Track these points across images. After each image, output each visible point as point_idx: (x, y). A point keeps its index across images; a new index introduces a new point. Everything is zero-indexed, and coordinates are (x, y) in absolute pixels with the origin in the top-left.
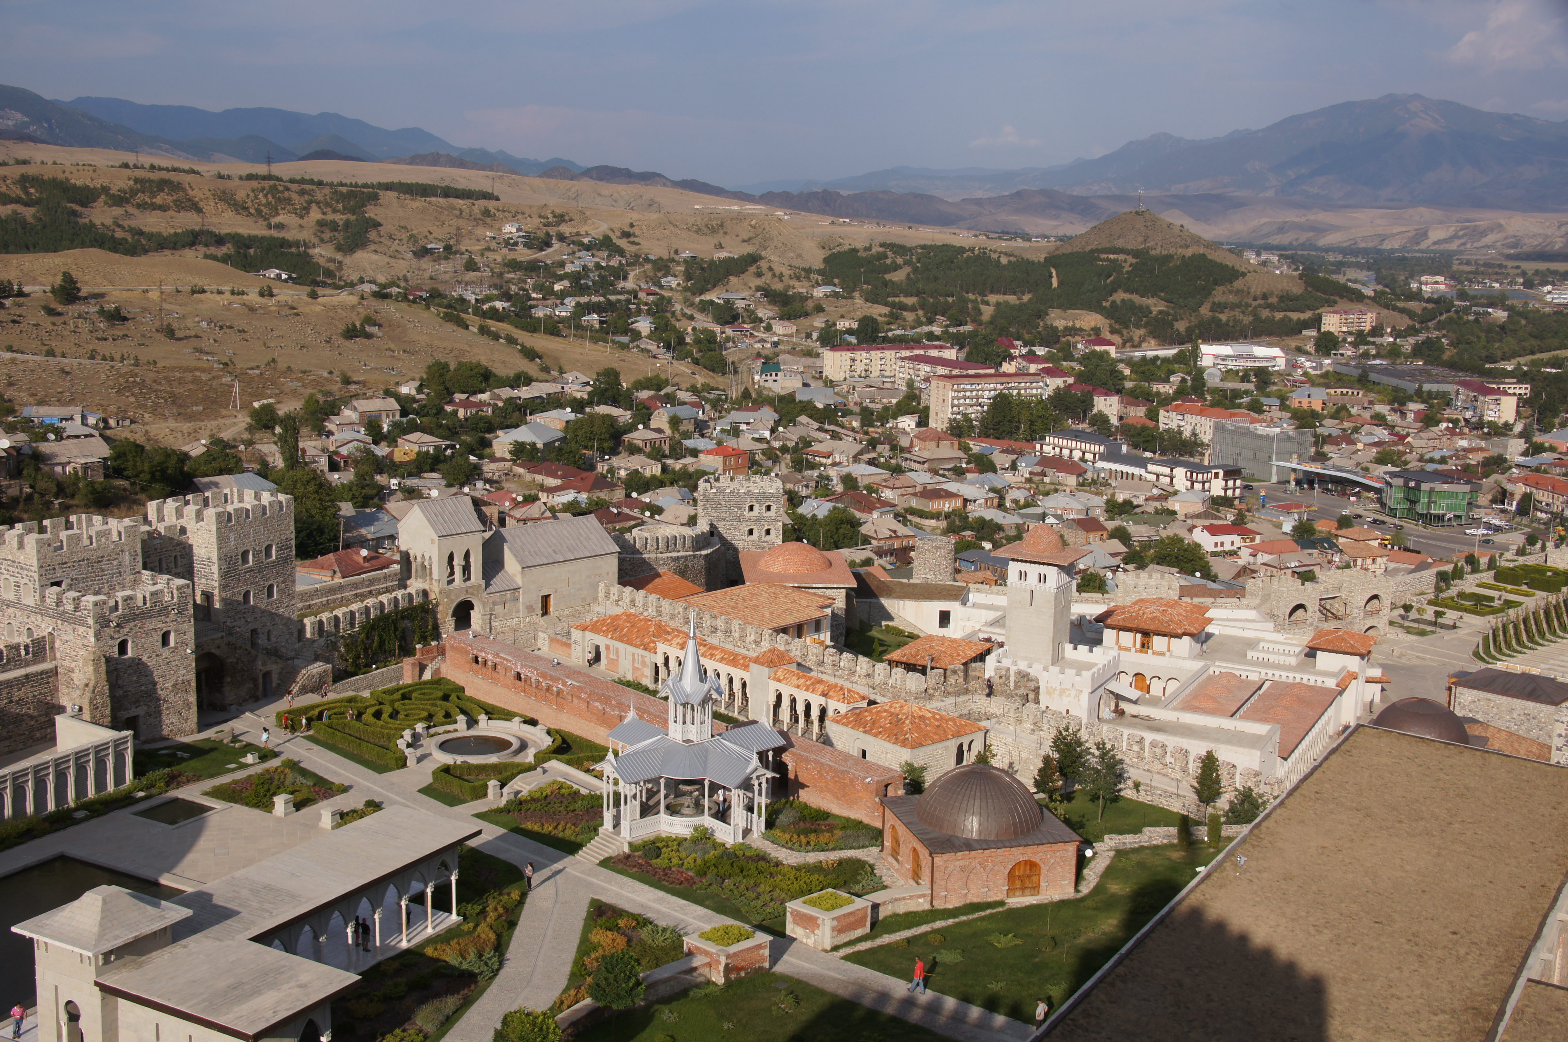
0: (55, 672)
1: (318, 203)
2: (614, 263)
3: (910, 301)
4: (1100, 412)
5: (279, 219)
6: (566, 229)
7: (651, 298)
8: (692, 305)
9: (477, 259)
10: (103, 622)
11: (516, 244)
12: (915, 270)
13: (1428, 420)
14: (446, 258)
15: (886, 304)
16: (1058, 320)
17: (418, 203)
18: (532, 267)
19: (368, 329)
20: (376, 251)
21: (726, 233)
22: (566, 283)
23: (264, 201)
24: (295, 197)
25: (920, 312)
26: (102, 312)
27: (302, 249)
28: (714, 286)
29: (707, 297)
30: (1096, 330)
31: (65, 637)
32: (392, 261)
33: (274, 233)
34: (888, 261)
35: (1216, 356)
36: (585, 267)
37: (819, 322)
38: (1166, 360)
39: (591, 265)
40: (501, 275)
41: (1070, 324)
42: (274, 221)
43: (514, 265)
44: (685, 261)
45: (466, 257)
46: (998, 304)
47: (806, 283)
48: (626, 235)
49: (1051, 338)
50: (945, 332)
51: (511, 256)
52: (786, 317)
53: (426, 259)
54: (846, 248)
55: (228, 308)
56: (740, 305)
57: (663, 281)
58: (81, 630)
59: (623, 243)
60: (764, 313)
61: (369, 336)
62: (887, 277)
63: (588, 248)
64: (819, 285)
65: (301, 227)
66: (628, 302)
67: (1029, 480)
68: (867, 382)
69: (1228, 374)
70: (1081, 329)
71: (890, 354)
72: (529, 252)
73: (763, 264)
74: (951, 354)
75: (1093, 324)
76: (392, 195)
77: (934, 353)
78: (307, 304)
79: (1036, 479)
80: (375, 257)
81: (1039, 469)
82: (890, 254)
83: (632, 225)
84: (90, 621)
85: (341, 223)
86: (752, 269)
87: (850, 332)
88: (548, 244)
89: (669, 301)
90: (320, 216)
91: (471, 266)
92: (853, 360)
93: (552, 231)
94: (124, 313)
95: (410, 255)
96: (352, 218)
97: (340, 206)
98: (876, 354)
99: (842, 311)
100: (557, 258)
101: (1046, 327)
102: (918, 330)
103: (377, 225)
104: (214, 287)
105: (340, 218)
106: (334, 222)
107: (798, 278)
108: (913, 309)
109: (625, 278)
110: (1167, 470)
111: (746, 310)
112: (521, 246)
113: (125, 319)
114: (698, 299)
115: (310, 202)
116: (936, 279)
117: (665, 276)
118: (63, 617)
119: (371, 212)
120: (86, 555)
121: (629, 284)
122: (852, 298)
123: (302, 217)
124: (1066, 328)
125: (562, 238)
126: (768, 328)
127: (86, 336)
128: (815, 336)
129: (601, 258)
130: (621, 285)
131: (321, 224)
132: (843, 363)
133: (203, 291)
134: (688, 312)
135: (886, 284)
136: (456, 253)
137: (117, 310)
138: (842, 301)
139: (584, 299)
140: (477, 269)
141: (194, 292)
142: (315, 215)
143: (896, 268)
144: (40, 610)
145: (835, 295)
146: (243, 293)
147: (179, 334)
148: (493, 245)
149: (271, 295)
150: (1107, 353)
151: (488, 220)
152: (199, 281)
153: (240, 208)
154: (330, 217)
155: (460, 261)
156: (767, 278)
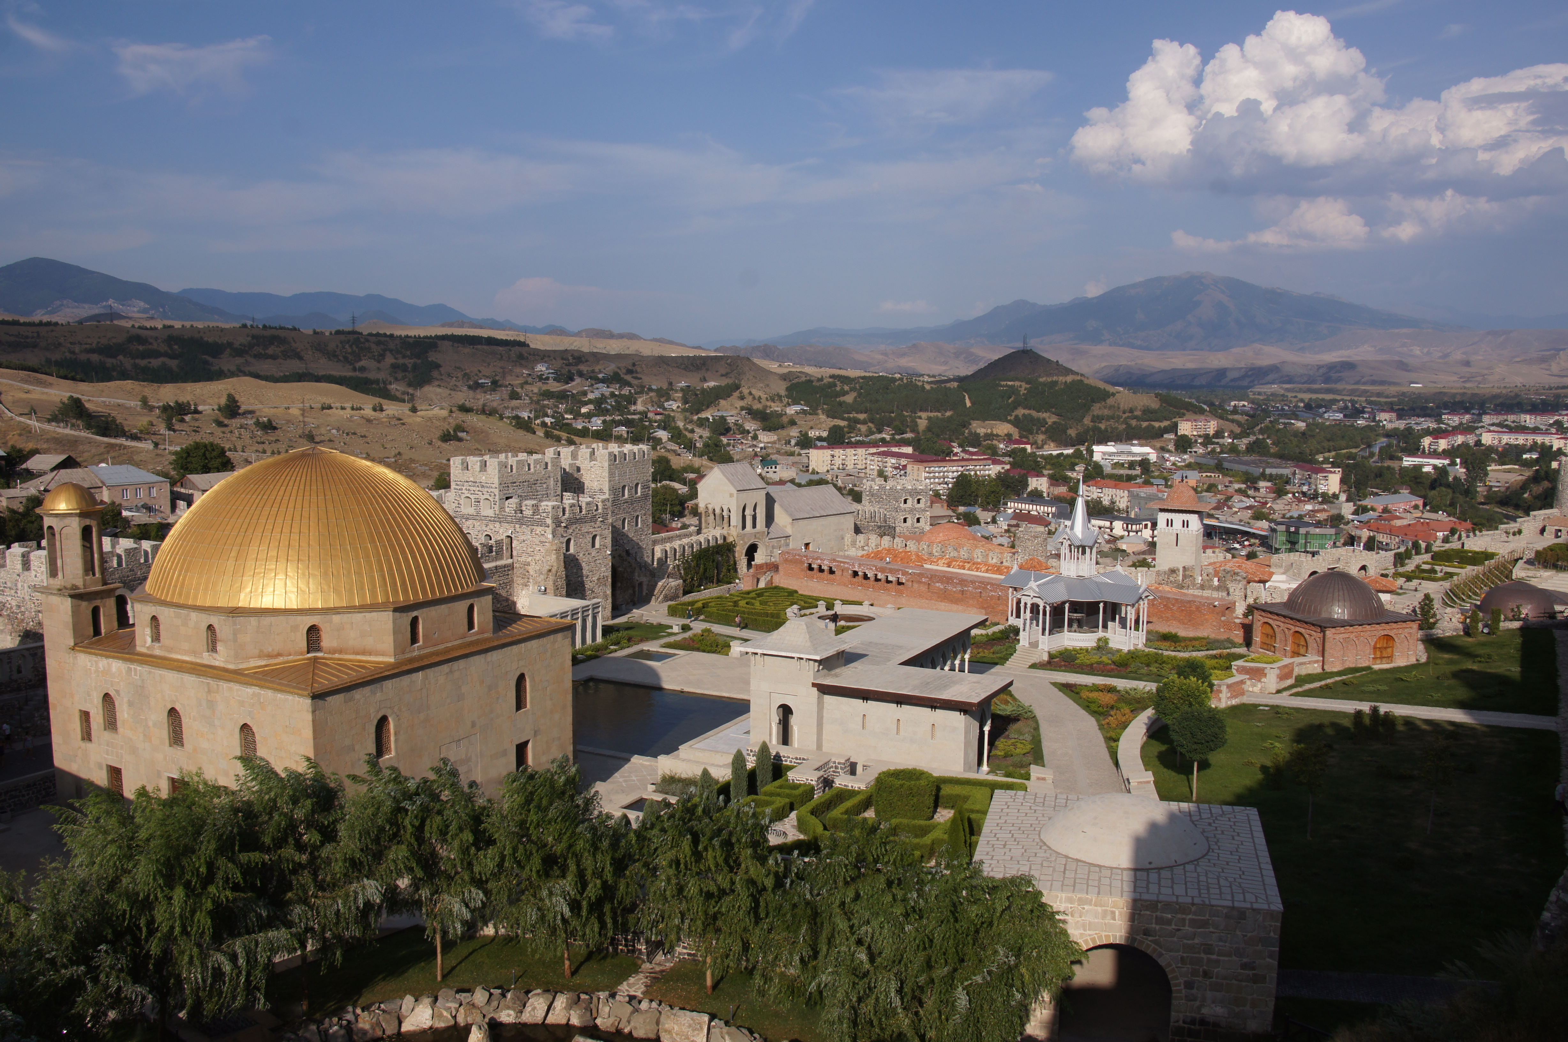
0: (511, 567)
1: (391, 351)
2: (626, 391)
3: (862, 416)
4: (1036, 489)
5: (362, 363)
6: (583, 368)
7: (658, 417)
8: (691, 421)
9: (519, 390)
10: (557, 522)
11: (547, 378)
12: (860, 395)
13: (1280, 492)
14: (494, 390)
15: (843, 419)
16: (980, 428)
17: (468, 350)
18: (562, 396)
19: (460, 434)
20: (439, 386)
21: (707, 370)
22: (591, 407)
23: (350, 350)
24: (373, 346)
25: (870, 424)
26: (258, 423)
27: (382, 385)
28: (708, 407)
29: (703, 415)
30: (1009, 436)
31: (522, 538)
32: (453, 393)
33: (357, 374)
34: (838, 389)
35: (1104, 453)
36: (602, 395)
37: (794, 432)
38: (1068, 456)
39: (607, 394)
40: (538, 402)
41: (989, 431)
42: (358, 365)
43: (548, 395)
44: (682, 390)
45: (509, 388)
46: (929, 419)
47: (778, 403)
48: (629, 372)
49: (975, 440)
50: (893, 439)
51: (545, 388)
52: (768, 429)
53: (478, 391)
54: (803, 379)
55: (350, 419)
56: (731, 420)
57: (666, 404)
58: (539, 530)
59: (628, 378)
60: (750, 426)
61: (460, 440)
62: (842, 399)
63: (603, 381)
64: (789, 405)
65: (379, 369)
66: (641, 420)
67: (1007, 531)
68: (846, 472)
69: (1116, 465)
70: (997, 435)
71: (861, 451)
72: (558, 384)
73: (745, 391)
74: (909, 450)
75: (1006, 432)
76: (447, 343)
77: (895, 449)
78: (410, 416)
79: (1013, 529)
80: (439, 390)
81: (1014, 522)
82: (838, 383)
83: (634, 365)
84: (549, 521)
85: (410, 366)
86: (736, 394)
87: (820, 439)
88: (572, 380)
89: (674, 418)
90: (394, 361)
91: (514, 396)
92: (833, 456)
93: (574, 370)
94: (274, 424)
95: (465, 388)
96: (419, 361)
97: (408, 353)
98: (850, 452)
99: (811, 424)
100: (580, 389)
101: (970, 433)
102: (873, 437)
103: (438, 366)
104: (338, 405)
105: (410, 362)
106: (404, 365)
107: (773, 400)
108: (864, 422)
109: (635, 404)
110: (1108, 524)
111: (736, 424)
112: (551, 381)
113: (275, 428)
114: (695, 418)
115: (385, 350)
116: (877, 401)
117: (667, 400)
118: (522, 521)
119: (433, 357)
120: (527, 478)
121: (639, 407)
122: (817, 414)
123: (379, 362)
124: (986, 435)
125: (581, 374)
126: (755, 437)
127: (248, 441)
128: (793, 442)
129: (615, 389)
130: (633, 408)
131: (395, 367)
132: (825, 459)
133: (330, 408)
134: (690, 427)
135: (841, 404)
136: (501, 386)
137: (269, 421)
138: (809, 417)
139: (608, 418)
140: (519, 398)
141: (323, 408)
142: (389, 360)
143: (845, 393)
144: (499, 519)
145: (804, 412)
146: (360, 409)
147: (317, 439)
148: (530, 380)
149: (382, 410)
150: (1025, 450)
151: (523, 362)
152: (328, 401)
153: (332, 356)
154: (401, 361)
155: (505, 392)
156: (749, 400)
